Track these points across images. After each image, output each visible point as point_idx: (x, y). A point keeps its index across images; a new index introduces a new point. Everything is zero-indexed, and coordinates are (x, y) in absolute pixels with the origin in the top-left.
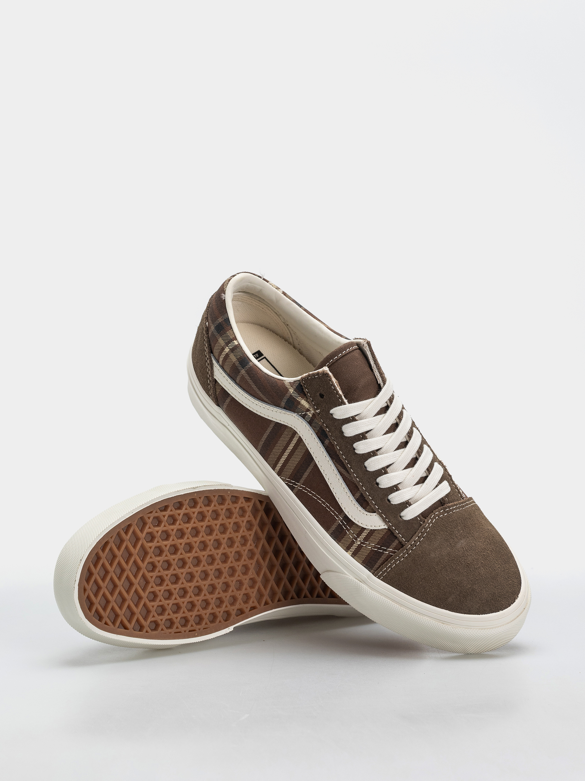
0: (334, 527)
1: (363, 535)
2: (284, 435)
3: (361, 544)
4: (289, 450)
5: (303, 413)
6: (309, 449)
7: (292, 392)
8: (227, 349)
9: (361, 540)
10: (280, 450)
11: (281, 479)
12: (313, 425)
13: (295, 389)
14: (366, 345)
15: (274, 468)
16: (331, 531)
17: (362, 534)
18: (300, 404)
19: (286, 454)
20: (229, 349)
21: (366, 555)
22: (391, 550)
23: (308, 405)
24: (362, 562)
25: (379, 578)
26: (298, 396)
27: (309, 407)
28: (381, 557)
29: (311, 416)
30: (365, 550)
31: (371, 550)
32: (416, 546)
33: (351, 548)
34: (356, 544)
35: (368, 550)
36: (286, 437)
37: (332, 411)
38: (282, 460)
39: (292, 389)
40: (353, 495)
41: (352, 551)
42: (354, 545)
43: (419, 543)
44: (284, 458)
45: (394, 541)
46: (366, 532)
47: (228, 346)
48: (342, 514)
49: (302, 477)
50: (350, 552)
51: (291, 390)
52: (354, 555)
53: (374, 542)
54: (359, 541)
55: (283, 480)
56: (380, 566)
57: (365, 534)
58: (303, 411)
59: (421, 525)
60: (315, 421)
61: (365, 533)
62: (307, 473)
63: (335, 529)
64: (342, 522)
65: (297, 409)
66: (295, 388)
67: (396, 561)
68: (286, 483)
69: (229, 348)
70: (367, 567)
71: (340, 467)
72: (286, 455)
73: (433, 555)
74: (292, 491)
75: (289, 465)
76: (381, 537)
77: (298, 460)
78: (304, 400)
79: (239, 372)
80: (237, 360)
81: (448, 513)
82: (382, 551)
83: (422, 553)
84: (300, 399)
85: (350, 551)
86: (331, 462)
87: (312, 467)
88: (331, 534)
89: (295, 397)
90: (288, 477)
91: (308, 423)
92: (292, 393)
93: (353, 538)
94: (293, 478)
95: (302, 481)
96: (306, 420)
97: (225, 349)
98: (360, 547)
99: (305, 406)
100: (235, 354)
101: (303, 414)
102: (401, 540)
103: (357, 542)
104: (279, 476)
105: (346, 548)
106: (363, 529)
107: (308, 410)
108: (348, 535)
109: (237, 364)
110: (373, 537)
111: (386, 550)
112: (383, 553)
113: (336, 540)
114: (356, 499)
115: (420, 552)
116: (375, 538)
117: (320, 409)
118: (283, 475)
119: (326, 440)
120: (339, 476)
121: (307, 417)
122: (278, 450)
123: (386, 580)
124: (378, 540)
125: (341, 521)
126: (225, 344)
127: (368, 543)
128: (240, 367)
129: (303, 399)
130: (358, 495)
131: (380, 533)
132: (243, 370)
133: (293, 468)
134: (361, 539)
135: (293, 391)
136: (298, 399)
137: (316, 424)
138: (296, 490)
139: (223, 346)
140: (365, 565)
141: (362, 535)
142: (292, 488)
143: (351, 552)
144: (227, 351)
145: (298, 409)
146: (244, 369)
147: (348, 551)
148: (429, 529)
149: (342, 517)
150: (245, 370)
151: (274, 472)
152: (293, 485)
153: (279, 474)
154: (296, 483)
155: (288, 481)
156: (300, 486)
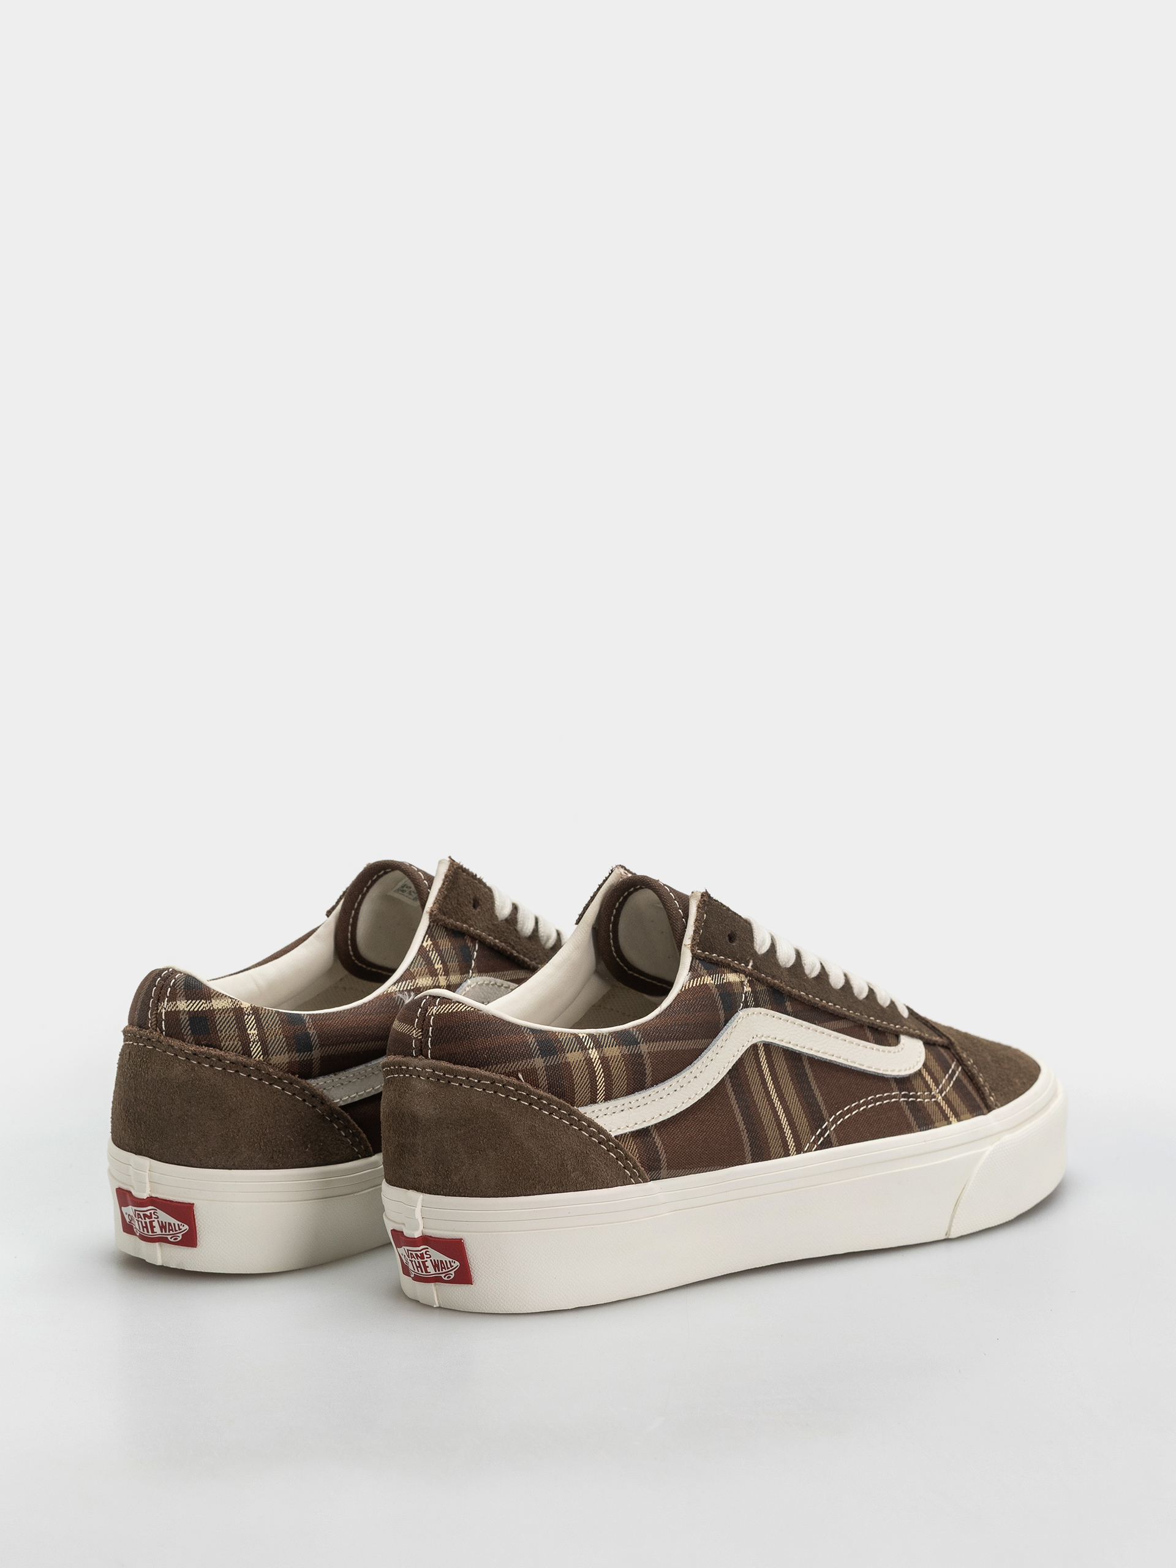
0: (909, 1115)
1: (929, 1081)
2: (751, 1078)
5: (742, 997)
6: (789, 1046)
7: (712, 980)
8: (593, 1054)
9: (936, 1090)
10: (768, 1110)
11: (806, 1152)
12: (761, 1002)
13: (708, 972)
15: (787, 1153)
16: (914, 1125)
20: (594, 1050)
23: (736, 975)
24: (971, 1114)
26: (720, 976)
27: (739, 977)
29: (750, 990)
30: (953, 1095)
31: (952, 1089)
33: (945, 1111)
34: (941, 1103)
36: (754, 1077)
37: (756, 947)
38: (782, 1118)
39: (706, 978)
42: (943, 1105)
46: (926, 1073)
47: (588, 1047)
48: (893, 1085)
49: (819, 1108)
50: (953, 1120)
51: (708, 980)
52: (957, 1116)
54: (937, 1094)
55: (809, 1150)
57: (928, 1078)
60: (759, 990)
61: (927, 1076)
62: (817, 1093)
63: (913, 1115)
64: (903, 1096)
65: (736, 999)
66: (706, 971)
68: (816, 1150)
69: (592, 1049)
70: (979, 1113)
71: (832, 1023)
72: (777, 1104)
74: (831, 1146)
75: (794, 1114)
77: (792, 1089)
78: (727, 974)
79: (640, 1056)
80: (619, 1046)
84: (725, 977)
85: (949, 1117)
86: (819, 1028)
87: (811, 1073)
88: (916, 1127)
89: (720, 981)
90: (810, 1135)
91: (755, 1006)
92: (713, 982)
93: (932, 1100)
94: (814, 1125)
96: (751, 1006)
97: (592, 1057)
99: (736, 980)
100: (607, 1044)
101: (743, 1000)
103: (938, 1097)
104: (801, 1153)
105: (944, 1118)
106: (921, 1073)
107: (742, 983)
108: (925, 1103)
109: (625, 1050)
110: (934, 1071)
117: (750, 958)
118: (804, 1141)
119: (787, 1004)
120: (841, 1036)
121: (749, 1000)
123: (1002, 1100)
124: (939, 1068)
126: (582, 1050)
127: (942, 1084)
128: (633, 1049)
129: (725, 974)
130: (870, 1035)
132: (641, 1045)
133: (801, 1111)
134: (934, 1089)
135: (710, 978)
136: (723, 981)
137: (762, 994)
138: (834, 1139)
139: (583, 1058)
141: (929, 1084)
142: (827, 1144)
143: (952, 1117)
144: (595, 1055)
145: (737, 997)
146: (639, 1043)
147: (950, 1120)
149: (896, 1089)
150: (643, 1043)
151: (794, 1158)
152: (825, 1139)
153: (799, 1150)
154: (823, 1127)
155: (815, 1142)
156: (830, 1124)
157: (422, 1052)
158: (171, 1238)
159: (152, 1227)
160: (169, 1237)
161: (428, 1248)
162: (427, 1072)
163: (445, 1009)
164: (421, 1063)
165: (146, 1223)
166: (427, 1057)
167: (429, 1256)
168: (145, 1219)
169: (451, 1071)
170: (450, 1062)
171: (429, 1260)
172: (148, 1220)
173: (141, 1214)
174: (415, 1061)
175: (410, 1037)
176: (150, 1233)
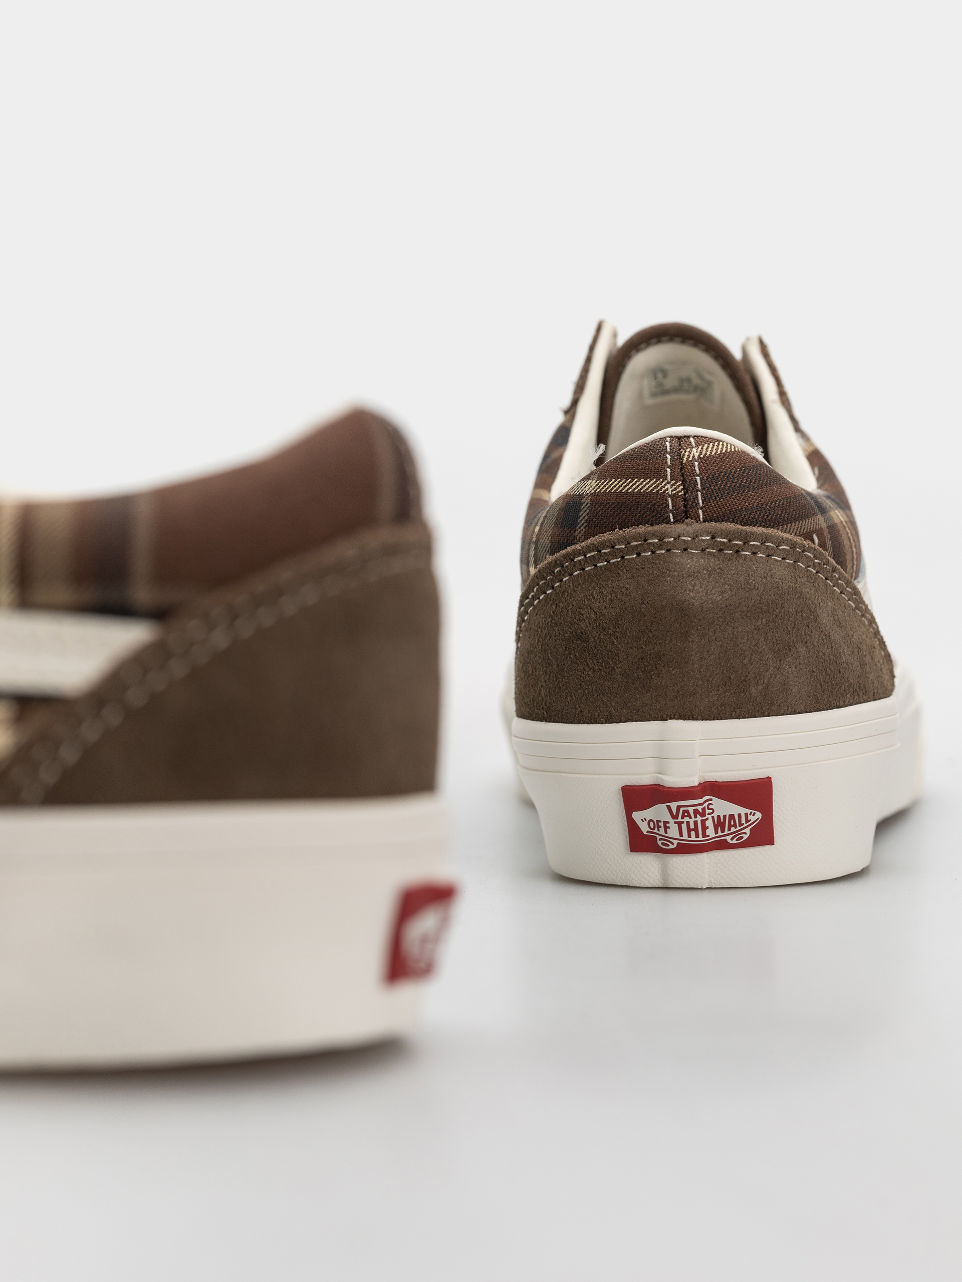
157: (685, 513)
158: (732, 839)
159: (705, 828)
160: (728, 838)
161: (711, 800)
162: (703, 541)
163: (709, 450)
164: (690, 529)
165: (696, 823)
166: (697, 519)
167: (711, 811)
168: (696, 817)
169: (738, 535)
170: (737, 523)
171: (710, 817)
172: (699, 819)
173: (691, 810)
174: (680, 528)
175: (663, 496)
176: (701, 838)
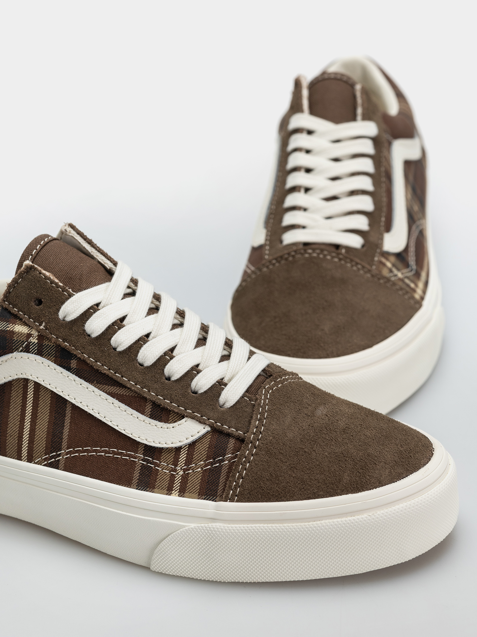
0: (136, 475)
1: (182, 458)
2: (13, 399)
3: (184, 472)
4: (29, 415)
5: (23, 344)
6: (55, 390)
9: (183, 467)
10: (17, 424)
11: (36, 463)
12: (45, 353)
14: (69, 229)
15: (19, 458)
16: (135, 483)
17: (180, 458)
18: (14, 334)
19: (27, 423)
21: (198, 482)
22: (230, 455)
23: (26, 328)
24: (199, 495)
25: (232, 500)
26: (7, 325)
27: (29, 331)
28: (220, 473)
29: (36, 341)
30: (194, 477)
31: (202, 471)
32: (260, 433)
33: (174, 486)
34: (178, 477)
35: (199, 474)
36: (16, 400)
37: (61, 314)
38: (26, 435)
40: (142, 412)
41: (176, 489)
42: (177, 479)
43: (263, 427)
44: (27, 431)
45: (228, 442)
46: (184, 452)
48: (140, 449)
49: (62, 439)
50: (175, 493)
52: (182, 493)
53: (202, 459)
54: (180, 470)
55: (39, 463)
56: (225, 486)
57: (183, 456)
58: (23, 341)
59: (254, 405)
60: (45, 344)
61: (183, 454)
62: (66, 429)
63: (139, 476)
64: (144, 460)
65: (13, 343)
67: (244, 465)
68: (44, 465)
70: (209, 498)
71: (106, 387)
72: (27, 425)
73: (290, 435)
74: (57, 468)
75: (38, 436)
76: (208, 446)
77: (46, 419)
78: (17, 325)
81: (282, 384)
82: (218, 464)
83: (274, 438)
84: (12, 327)
85: (174, 491)
86: (91, 387)
87: (70, 415)
88: (137, 486)
89: (4, 328)
90: (45, 453)
91: (37, 354)
93: (170, 472)
94: (51, 448)
95: (64, 444)
96: (32, 353)
98: (185, 478)
99: (23, 332)
101: (24, 346)
102: (237, 434)
103: (178, 473)
104: (31, 462)
105: (167, 490)
106: (178, 450)
107: (29, 335)
108: (161, 472)
110: (197, 453)
111: (223, 461)
112: (220, 467)
113: (148, 489)
114: (149, 416)
115: (271, 438)
116: (200, 453)
117: (44, 321)
118: (37, 456)
119: (72, 361)
120: (111, 399)
121: (32, 348)
122: (14, 425)
123: (242, 498)
124: (206, 453)
125: (142, 460)
127: (194, 465)
129: (15, 325)
130: (149, 408)
131: (203, 441)
133: (44, 435)
134: (181, 465)
136: (8, 329)
137: (48, 348)
138: (62, 464)
140: (204, 497)
141: (180, 460)
142: (55, 465)
143: (177, 491)
145: (15, 342)
147: (171, 493)
148: (267, 407)
149: (142, 453)
151: (24, 464)
152: (55, 461)
153: (30, 460)
154: (58, 453)
155: (45, 459)
156: (65, 453)
